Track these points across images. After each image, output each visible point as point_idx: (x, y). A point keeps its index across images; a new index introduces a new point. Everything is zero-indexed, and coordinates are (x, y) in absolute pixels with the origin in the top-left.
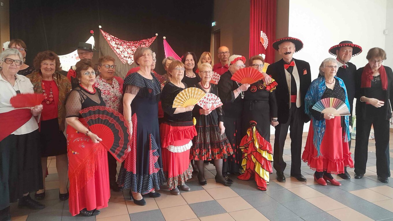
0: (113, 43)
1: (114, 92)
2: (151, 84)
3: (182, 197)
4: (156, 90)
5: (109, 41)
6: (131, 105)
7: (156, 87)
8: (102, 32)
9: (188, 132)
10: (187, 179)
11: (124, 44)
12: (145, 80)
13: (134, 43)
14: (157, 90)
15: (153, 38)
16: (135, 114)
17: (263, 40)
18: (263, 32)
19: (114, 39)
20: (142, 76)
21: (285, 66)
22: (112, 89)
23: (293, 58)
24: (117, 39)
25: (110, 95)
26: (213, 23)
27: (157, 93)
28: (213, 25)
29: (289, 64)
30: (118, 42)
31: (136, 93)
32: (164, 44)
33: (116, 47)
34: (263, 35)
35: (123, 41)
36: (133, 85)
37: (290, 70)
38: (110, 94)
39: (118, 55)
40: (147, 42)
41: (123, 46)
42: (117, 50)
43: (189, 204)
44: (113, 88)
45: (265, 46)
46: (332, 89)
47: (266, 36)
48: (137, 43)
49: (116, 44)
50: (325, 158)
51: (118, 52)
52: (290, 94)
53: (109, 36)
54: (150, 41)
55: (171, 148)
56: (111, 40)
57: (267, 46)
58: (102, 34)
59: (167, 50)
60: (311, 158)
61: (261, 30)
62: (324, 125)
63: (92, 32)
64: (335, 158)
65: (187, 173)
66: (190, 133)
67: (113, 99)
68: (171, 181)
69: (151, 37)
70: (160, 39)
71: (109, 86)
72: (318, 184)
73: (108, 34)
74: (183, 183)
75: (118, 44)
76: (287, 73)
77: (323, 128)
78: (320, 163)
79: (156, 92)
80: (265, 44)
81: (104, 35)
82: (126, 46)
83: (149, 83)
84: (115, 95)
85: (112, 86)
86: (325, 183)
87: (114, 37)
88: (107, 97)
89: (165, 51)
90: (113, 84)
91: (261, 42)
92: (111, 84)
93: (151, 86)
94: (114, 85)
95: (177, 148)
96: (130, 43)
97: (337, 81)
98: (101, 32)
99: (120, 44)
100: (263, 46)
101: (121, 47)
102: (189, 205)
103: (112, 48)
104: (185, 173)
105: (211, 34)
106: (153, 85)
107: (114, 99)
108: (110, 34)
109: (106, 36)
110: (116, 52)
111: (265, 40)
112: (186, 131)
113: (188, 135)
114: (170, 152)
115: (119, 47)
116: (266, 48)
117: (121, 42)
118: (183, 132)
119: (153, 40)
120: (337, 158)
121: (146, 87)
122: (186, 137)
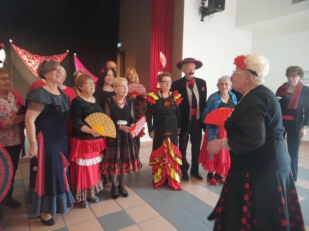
0: (25, 57)
1: (11, 107)
2: (58, 100)
3: (90, 210)
4: (64, 107)
5: (21, 55)
6: (35, 122)
7: (64, 103)
8: (14, 46)
9: (98, 145)
10: (98, 191)
11: (36, 59)
12: (52, 96)
13: (45, 58)
14: (66, 106)
15: (64, 54)
16: (41, 134)
17: (162, 60)
18: (162, 53)
19: (26, 53)
20: (48, 92)
21: (187, 83)
22: (8, 104)
23: (194, 77)
24: (28, 53)
25: (7, 111)
26: (118, 44)
27: (65, 110)
28: (118, 46)
29: (190, 82)
30: (29, 56)
31: (42, 110)
32: (75, 60)
33: (28, 61)
34: (162, 55)
35: (34, 56)
36: (37, 101)
37: (191, 87)
38: (7, 109)
39: (30, 68)
40: (59, 58)
41: (35, 60)
42: (29, 64)
43: (98, 217)
44: (9, 102)
45: (163, 66)
46: (226, 103)
47: (165, 57)
48: (48, 58)
49: (27, 58)
50: (216, 161)
51: (30, 66)
52: (191, 108)
53: (20, 50)
54: (61, 57)
55: (79, 161)
56: (22, 54)
57: (165, 65)
58: (13, 48)
59: (78, 66)
60: (205, 161)
61: (160, 51)
62: (216, 133)
63: (2, 45)
64: (223, 162)
65: (99, 185)
66: (99, 147)
67: (10, 114)
68: (79, 193)
69: (62, 53)
70: (71, 56)
71: (4, 101)
72: (210, 183)
73: (20, 48)
74: (93, 195)
75: (30, 58)
76: (189, 90)
77: (216, 136)
78: (212, 166)
79: (64, 108)
80: (164, 64)
81: (15, 49)
82: (37, 60)
83: (56, 99)
84: (13, 111)
85: (8, 101)
86: (217, 183)
87: (25, 51)
88: (4, 113)
89: (76, 66)
90: (9, 98)
91: (160, 62)
92: (6, 99)
93: (59, 103)
94: (11, 100)
95: (86, 161)
96: (42, 58)
97: (231, 96)
98: (12, 46)
99: (32, 58)
100: (162, 65)
101: (33, 61)
102: (98, 219)
103: (23, 61)
104: (96, 185)
105: (117, 54)
106: (61, 101)
107: (12, 115)
108: (21, 48)
109: (17, 50)
110: (28, 65)
111: (163, 60)
112: (95, 144)
113: (97, 148)
114: (79, 165)
115: (31, 60)
116: (164, 67)
117: (32, 56)
118: (92, 145)
119: (65, 56)
120: (224, 162)
121: (53, 103)
122: (94, 150)
